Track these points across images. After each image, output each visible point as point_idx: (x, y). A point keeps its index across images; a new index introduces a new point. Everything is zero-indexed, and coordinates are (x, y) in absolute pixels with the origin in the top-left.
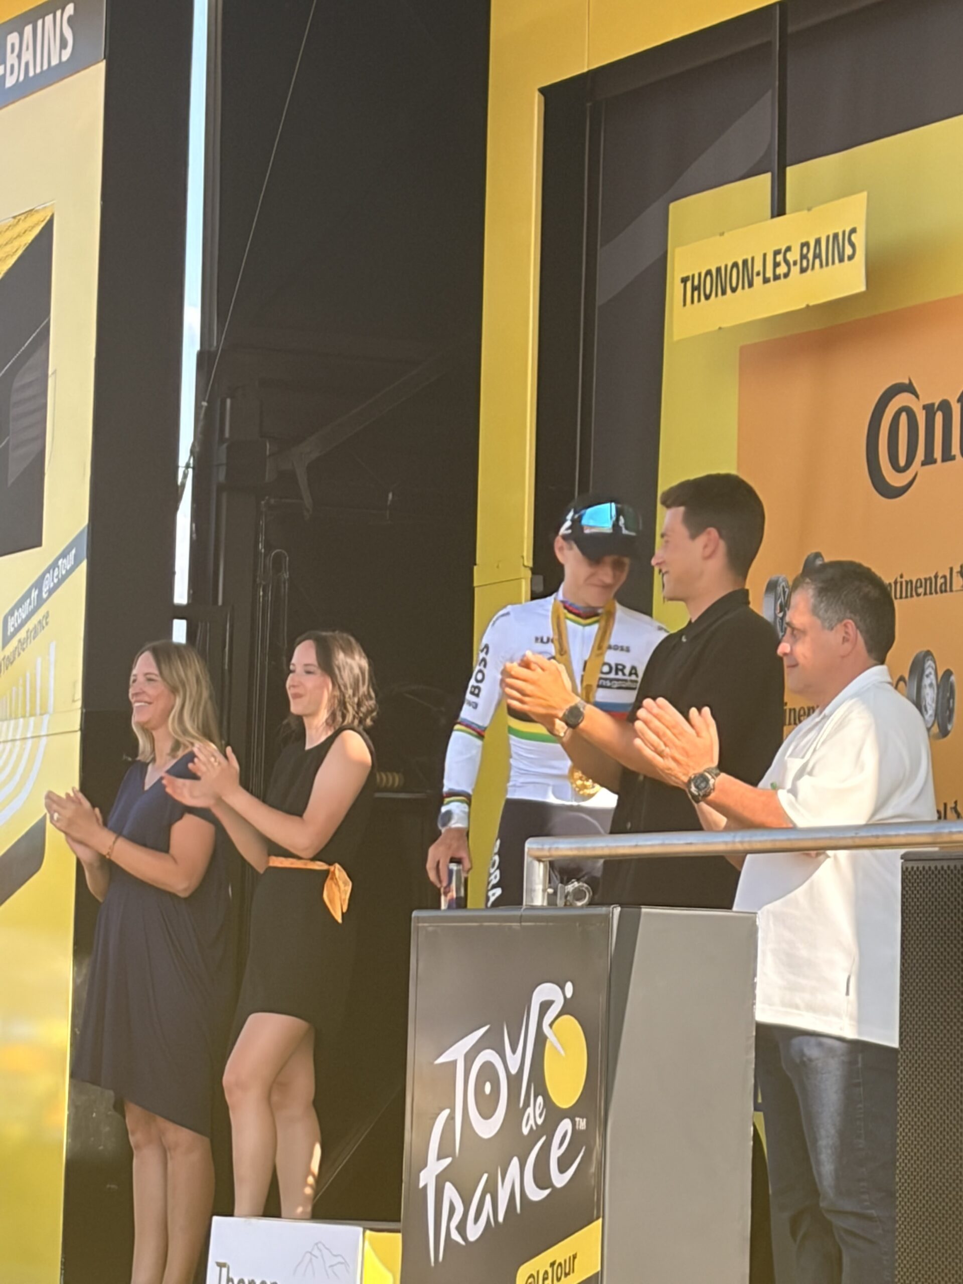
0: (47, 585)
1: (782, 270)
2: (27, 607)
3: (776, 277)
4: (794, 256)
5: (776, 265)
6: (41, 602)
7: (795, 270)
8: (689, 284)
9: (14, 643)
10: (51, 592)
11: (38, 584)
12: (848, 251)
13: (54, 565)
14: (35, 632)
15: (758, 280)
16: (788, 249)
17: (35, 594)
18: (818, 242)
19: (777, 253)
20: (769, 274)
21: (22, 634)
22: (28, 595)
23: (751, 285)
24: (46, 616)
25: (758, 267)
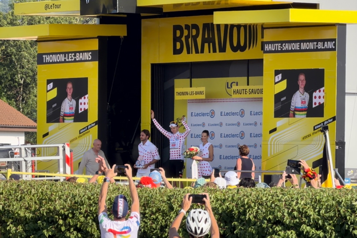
0: (89, 127)
1: (193, 94)
2: (84, 130)
3: (192, 95)
4: (194, 92)
5: (192, 93)
6: (88, 129)
7: (195, 94)
8: (178, 93)
9: (82, 134)
10: (90, 128)
11: (87, 127)
12: (203, 93)
13: (91, 124)
14: (87, 133)
15: (189, 95)
16: (193, 92)
17: (86, 128)
18: (198, 92)
19: (192, 92)
20: (191, 94)
21: (84, 133)
22: (85, 128)
23: (188, 95)
24: (89, 131)
25: (189, 93)
